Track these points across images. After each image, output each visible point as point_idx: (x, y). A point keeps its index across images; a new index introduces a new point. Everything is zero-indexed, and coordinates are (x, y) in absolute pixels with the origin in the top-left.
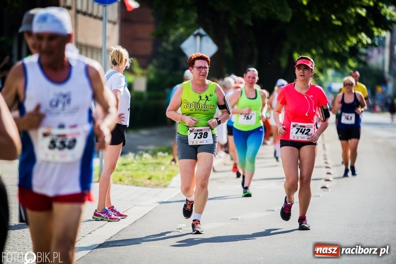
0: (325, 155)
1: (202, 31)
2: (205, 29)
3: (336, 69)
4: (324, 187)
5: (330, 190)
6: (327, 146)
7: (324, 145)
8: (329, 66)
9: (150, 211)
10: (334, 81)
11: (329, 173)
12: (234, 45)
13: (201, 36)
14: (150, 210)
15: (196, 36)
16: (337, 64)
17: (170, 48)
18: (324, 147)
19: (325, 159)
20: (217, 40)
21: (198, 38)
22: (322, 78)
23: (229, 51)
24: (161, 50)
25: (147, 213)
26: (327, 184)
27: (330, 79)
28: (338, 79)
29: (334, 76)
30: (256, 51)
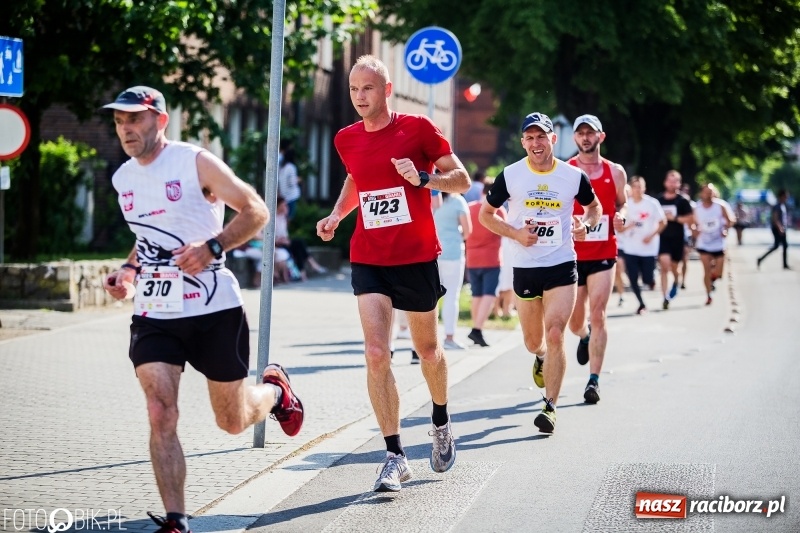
0: (731, 289)
1: (562, 119)
2: (567, 117)
3: (749, 170)
4: (728, 330)
5: (735, 334)
6: (734, 276)
8: (738, 167)
9: (491, 362)
10: (746, 187)
11: (735, 311)
13: (562, 125)
16: (750, 162)
19: (731, 293)
21: (558, 128)
22: (728, 183)
26: (732, 326)
28: (751, 185)
29: (746, 180)
30: (638, 148)
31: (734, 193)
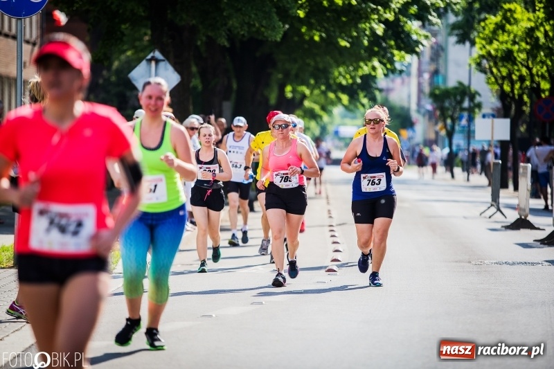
1: (158, 54)
2: (162, 52)
3: (346, 107)
4: (330, 270)
5: (338, 274)
6: (334, 212)
7: (329, 211)
8: (333, 103)
10: (344, 124)
11: (337, 251)
12: (203, 74)
13: (157, 61)
15: (150, 61)
16: (345, 98)
17: (113, 79)
18: (330, 213)
20: (179, 67)
21: (153, 63)
22: (325, 118)
23: (196, 82)
24: (101, 81)
26: (335, 266)
27: (337, 119)
28: (348, 121)
29: (344, 117)
31: (331, 129)
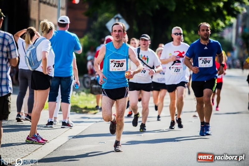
1: (119, 16)
2: (122, 15)
4: (195, 116)
12: (139, 25)
13: (119, 19)
14: (85, 128)
15: (115, 19)
20: (129, 21)
21: (117, 20)
23: (135, 28)
24: (92, 27)
25: (84, 130)
